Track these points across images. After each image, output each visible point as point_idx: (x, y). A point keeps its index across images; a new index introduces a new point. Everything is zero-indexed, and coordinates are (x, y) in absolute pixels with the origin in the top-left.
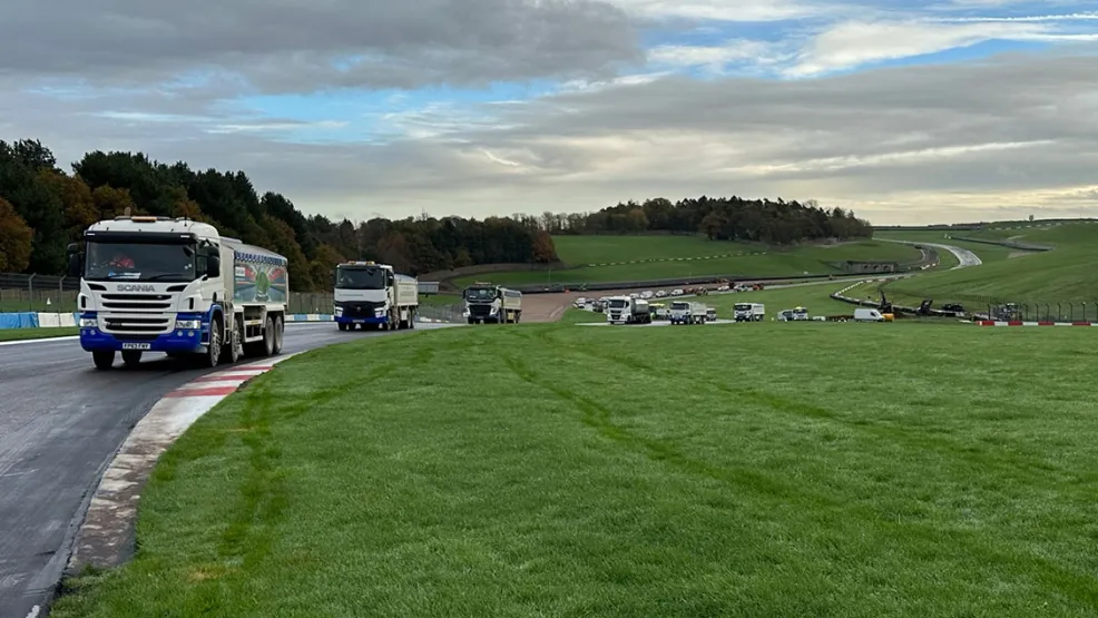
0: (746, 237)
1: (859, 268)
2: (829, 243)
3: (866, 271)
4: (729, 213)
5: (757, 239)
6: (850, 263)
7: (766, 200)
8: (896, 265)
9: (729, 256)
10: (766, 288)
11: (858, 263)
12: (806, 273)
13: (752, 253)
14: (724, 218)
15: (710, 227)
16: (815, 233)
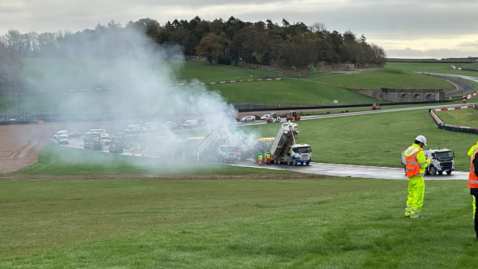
0: (253, 61)
1: (395, 97)
2: (347, 69)
3: (405, 100)
4: (230, 35)
5: (266, 62)
6: (385, 90)
7: (269, 21)
8: (442, 93)
9: (238, 81)
10: (302, 118)
11: (394, 91)
12: (336, 102)
13: (265, 78)
14: (226, 40)
15: (210, 50)
16: (331, 57)
